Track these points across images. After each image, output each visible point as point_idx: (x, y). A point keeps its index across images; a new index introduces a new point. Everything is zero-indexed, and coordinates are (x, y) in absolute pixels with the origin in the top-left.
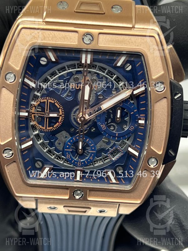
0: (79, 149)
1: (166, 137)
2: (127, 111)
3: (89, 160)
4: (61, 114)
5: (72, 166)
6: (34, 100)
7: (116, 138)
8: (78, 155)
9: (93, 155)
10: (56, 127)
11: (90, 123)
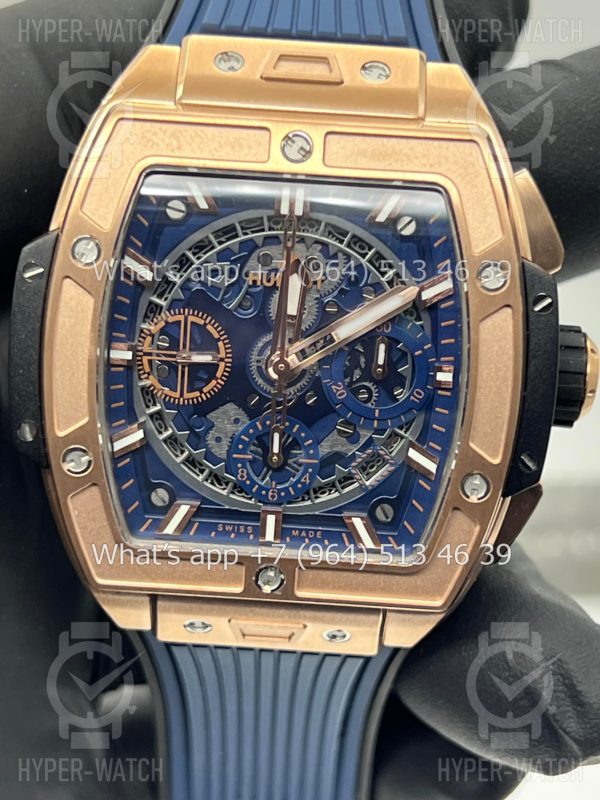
0: (274, 454)
1: (511, 418)
2: (403, 349)
3: (300, 486)
4: (222, 355)
5: (252, 502)
6: (149, 317)
7: (376, 422)
8: (270, 472)
9: (310, 470)
10: (209, 392)
11: (303, 382)
